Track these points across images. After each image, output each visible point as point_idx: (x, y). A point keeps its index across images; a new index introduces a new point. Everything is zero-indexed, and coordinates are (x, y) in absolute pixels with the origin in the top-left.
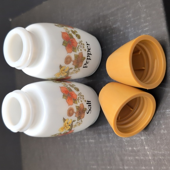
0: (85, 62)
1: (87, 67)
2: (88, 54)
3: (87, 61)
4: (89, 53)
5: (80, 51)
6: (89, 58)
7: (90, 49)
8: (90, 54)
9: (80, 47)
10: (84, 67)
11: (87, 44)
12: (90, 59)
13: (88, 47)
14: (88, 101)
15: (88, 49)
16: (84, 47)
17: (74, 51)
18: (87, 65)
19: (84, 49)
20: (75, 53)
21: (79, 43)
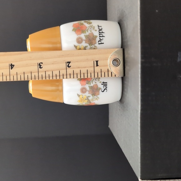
0: (98, 39)
2: (99, 33)
3: (100, 38)
5: (89, 32)
7: (102, 29)
8: (102, 33)
10: (99, 44)
11: (99, 26)
13: (99, 28)
14: (104, 83)
17: (83, 33)
18: (102, 42)
19: (95, 30)
20: (85, 34)
21: (89, 27)
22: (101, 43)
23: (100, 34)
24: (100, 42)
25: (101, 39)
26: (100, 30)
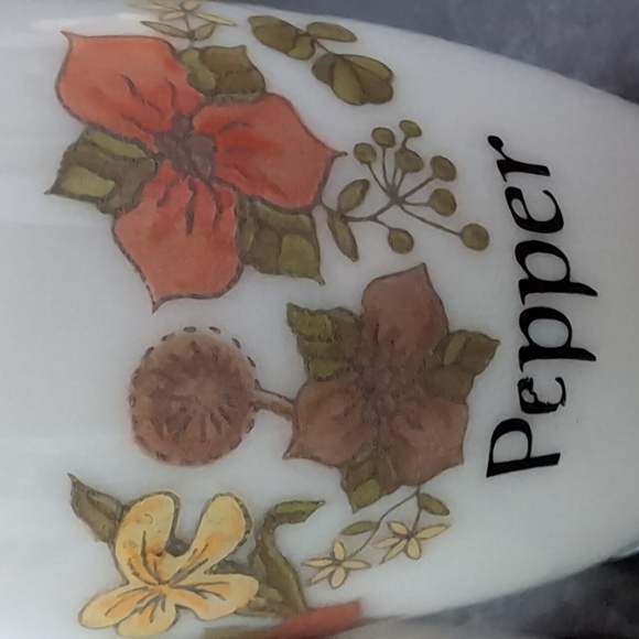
0: (493, 395)
1: (553, 459)
3: (526, 384)
4: (545, 267)
5: (377, 257)
6: (547, 333)
7: (556, 223)
8: (567, 286)
9: (376, 199)
10: (495, 469)
11: (507, 166)
12: (569, 352)
13: (513, 194)
15: (527, 223)
16: (446, 203)
17: (269, 267)
18: (547, 432)
19: (457, 222)
20: (304, 293)
21: (363, 153)
22: (529, 462)
23: (536, 300)
24: (512, 446)
25: (546, 391)
26: (539, 234)
